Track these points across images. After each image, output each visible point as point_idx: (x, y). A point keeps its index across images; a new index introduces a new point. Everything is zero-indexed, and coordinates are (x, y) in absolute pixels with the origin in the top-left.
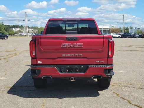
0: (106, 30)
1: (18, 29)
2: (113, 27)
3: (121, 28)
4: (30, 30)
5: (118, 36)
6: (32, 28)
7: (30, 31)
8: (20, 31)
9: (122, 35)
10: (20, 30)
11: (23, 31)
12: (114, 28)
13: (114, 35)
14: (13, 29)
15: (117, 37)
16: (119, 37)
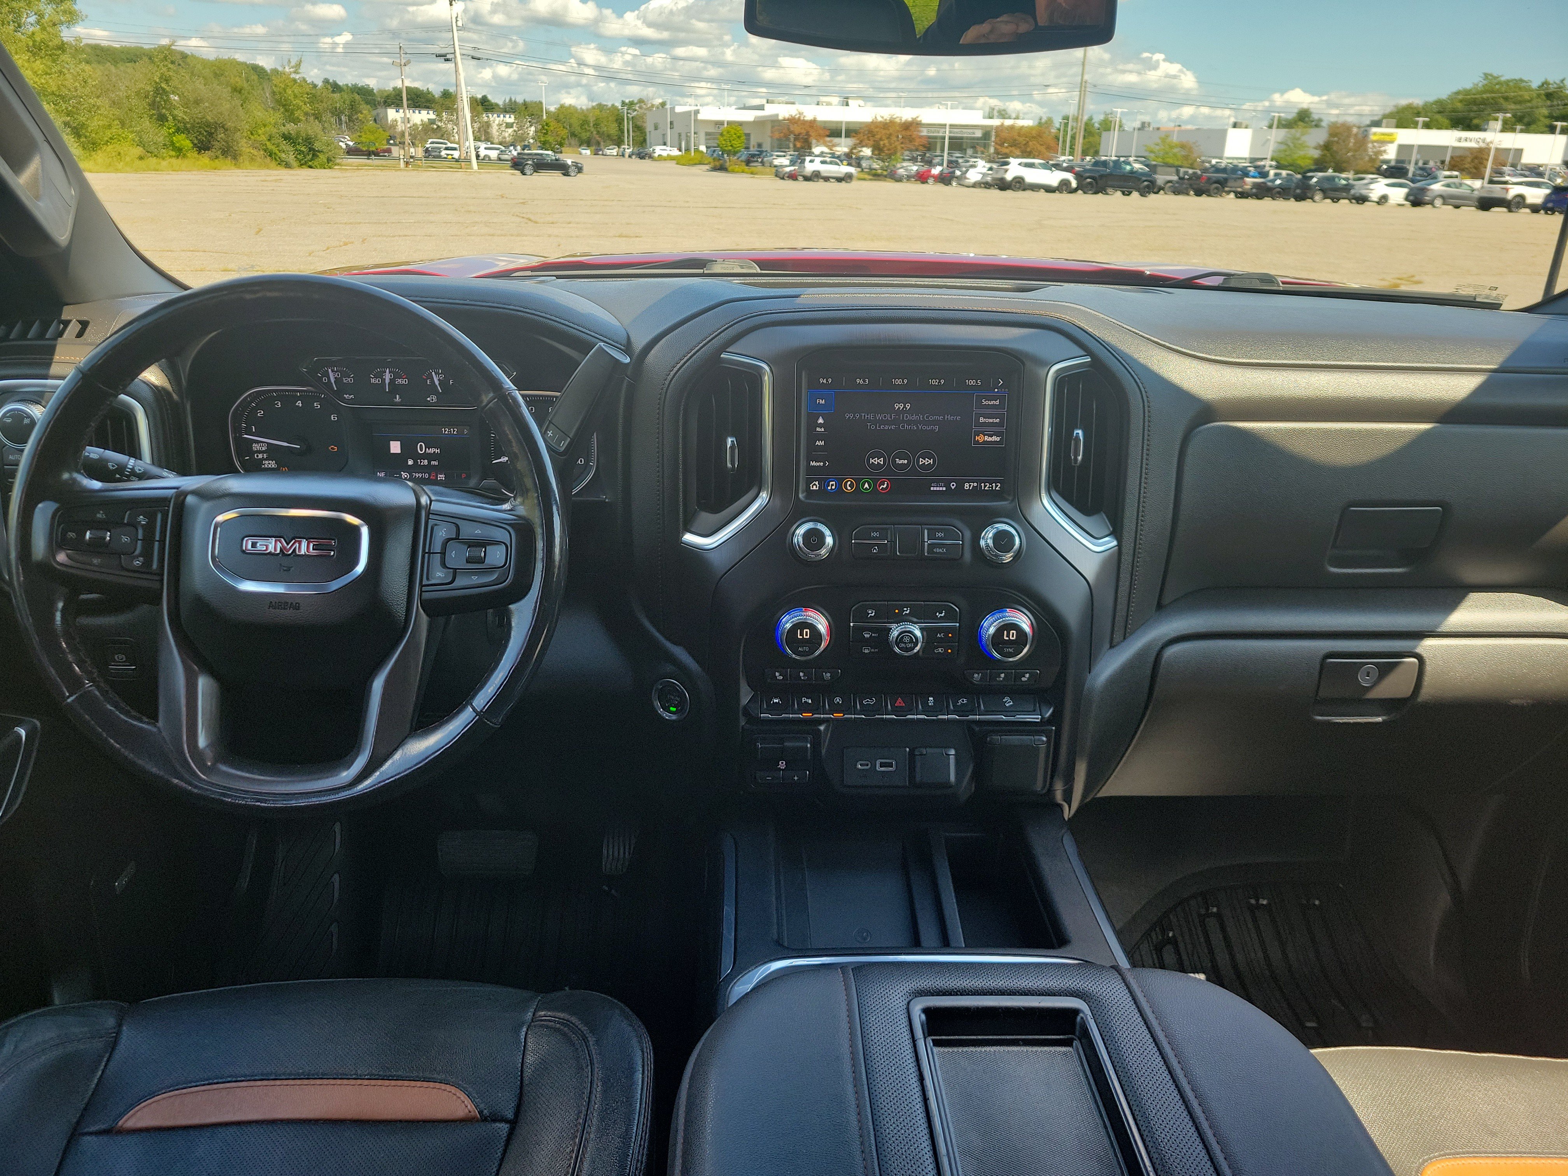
0: (966, 134)
1: (420, 117)
2: (1003, 114)
3: (1050, 121)
4: (495, 120)
5: (1053, 178)
6: (511, 108)
7: (494, 130)
8: (429, 129)
9: (1079, 176)
10: (432, 122)
11: (450, 126)
12: (1008, 122)
13: (1033, 176)
14: (392, 114)
15: (1049, 189)
16: (1064, 186)
